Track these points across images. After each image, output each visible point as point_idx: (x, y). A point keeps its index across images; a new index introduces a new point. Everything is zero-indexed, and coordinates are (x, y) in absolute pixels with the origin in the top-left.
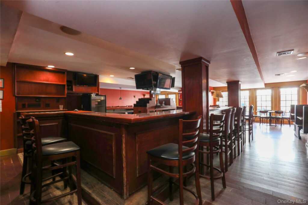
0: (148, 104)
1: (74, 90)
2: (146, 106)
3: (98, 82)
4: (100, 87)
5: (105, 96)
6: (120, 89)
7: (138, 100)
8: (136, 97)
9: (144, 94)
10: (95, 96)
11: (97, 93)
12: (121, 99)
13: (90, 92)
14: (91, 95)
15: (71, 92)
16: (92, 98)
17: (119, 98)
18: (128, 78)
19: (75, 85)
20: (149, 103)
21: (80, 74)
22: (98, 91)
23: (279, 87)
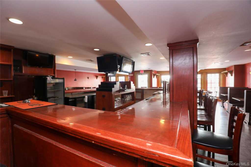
0: (113, 89)
1: (24, 72)
2: (111, 91)
3: (55, 64)
4: (57, 68)
5: (63, 79)
6: (75, 71)
7: (100, 84)
8: (89, 78)
9: (97, 75)
10: (52, 79)
11: (53, 75)
12: (76, 80)
13: (45, 74)
14: (47, 78)
15: (20, 74)
16: (48, 82)
17: (74, 79)
18: (87, 60)
19: (26, 65)
20: (114, 87)
21: (31, 53)
22: (54, 73)
23: (207, 73)
